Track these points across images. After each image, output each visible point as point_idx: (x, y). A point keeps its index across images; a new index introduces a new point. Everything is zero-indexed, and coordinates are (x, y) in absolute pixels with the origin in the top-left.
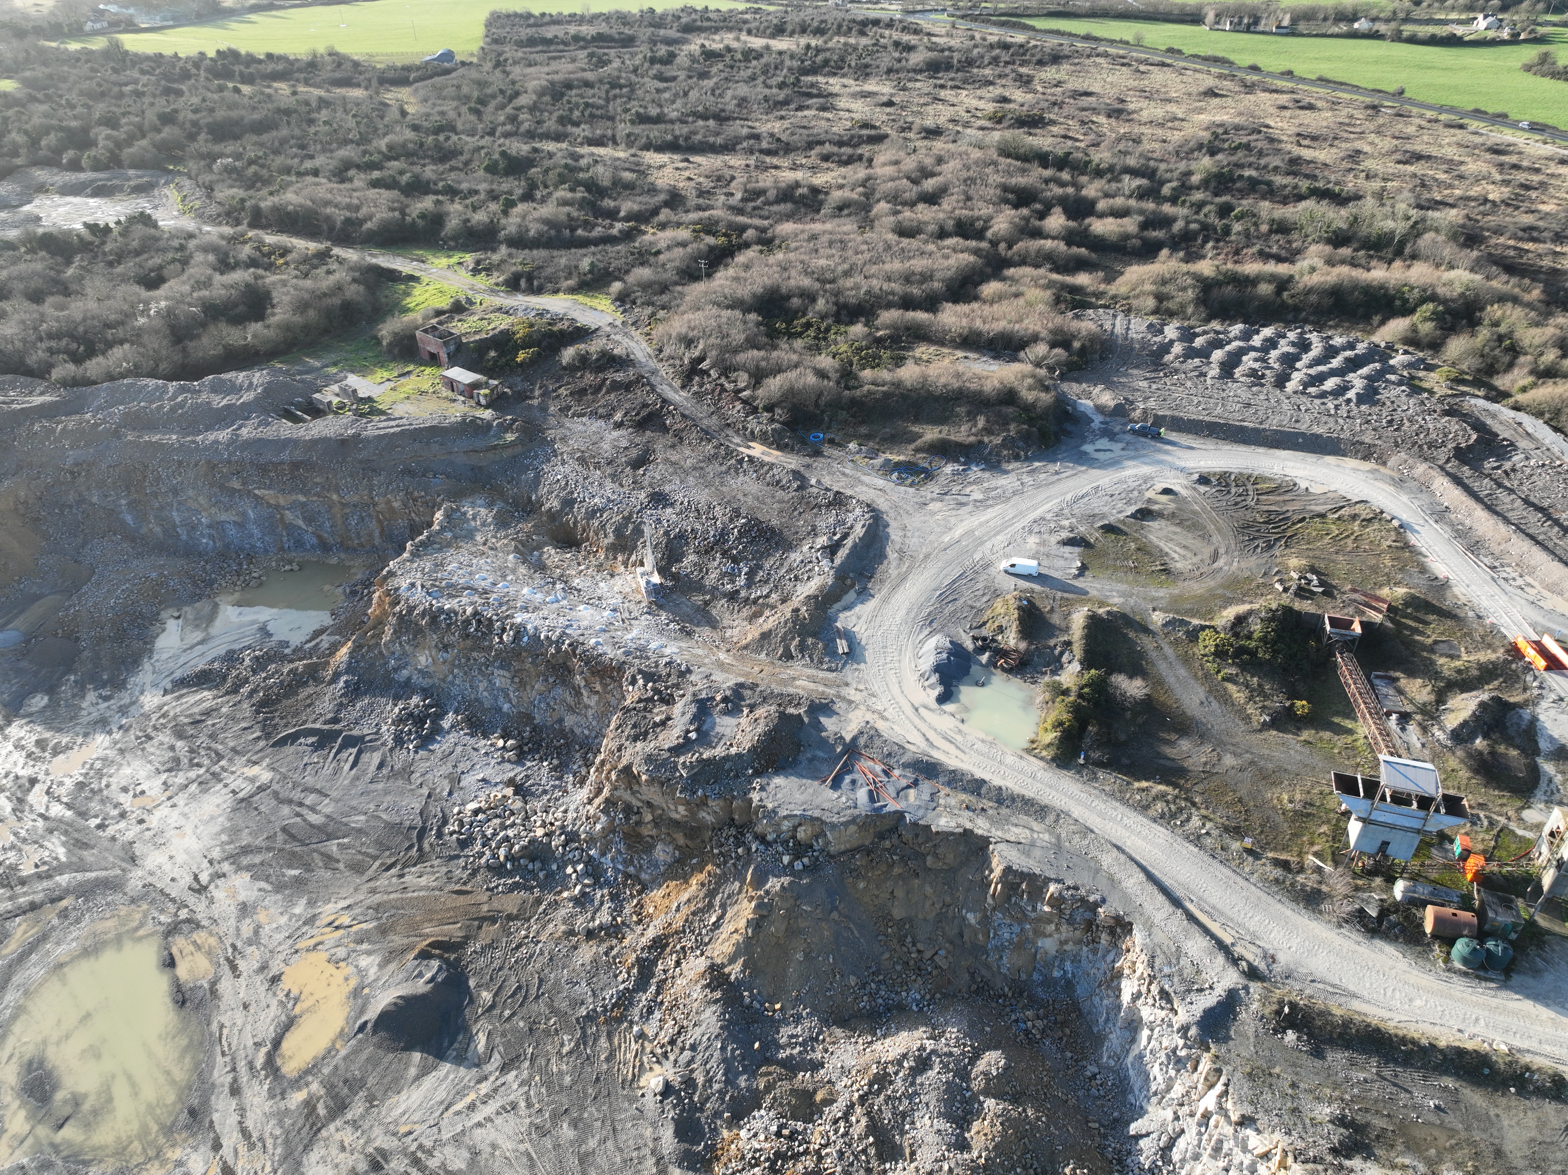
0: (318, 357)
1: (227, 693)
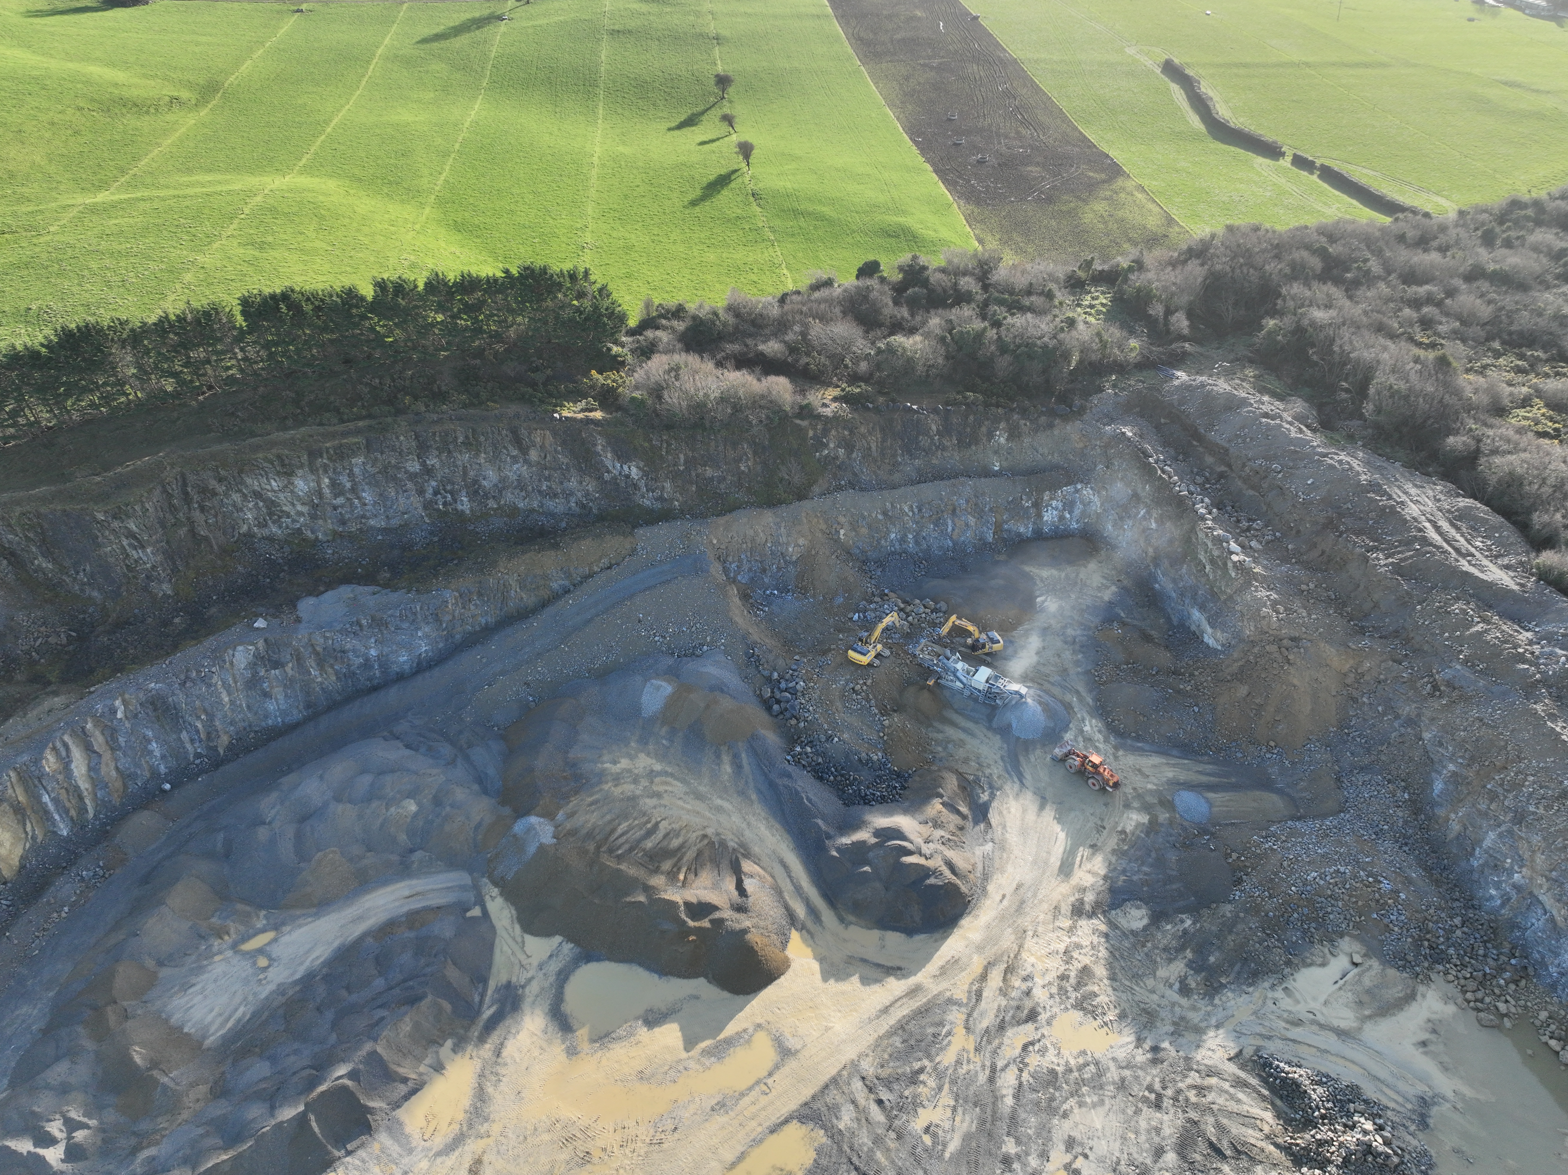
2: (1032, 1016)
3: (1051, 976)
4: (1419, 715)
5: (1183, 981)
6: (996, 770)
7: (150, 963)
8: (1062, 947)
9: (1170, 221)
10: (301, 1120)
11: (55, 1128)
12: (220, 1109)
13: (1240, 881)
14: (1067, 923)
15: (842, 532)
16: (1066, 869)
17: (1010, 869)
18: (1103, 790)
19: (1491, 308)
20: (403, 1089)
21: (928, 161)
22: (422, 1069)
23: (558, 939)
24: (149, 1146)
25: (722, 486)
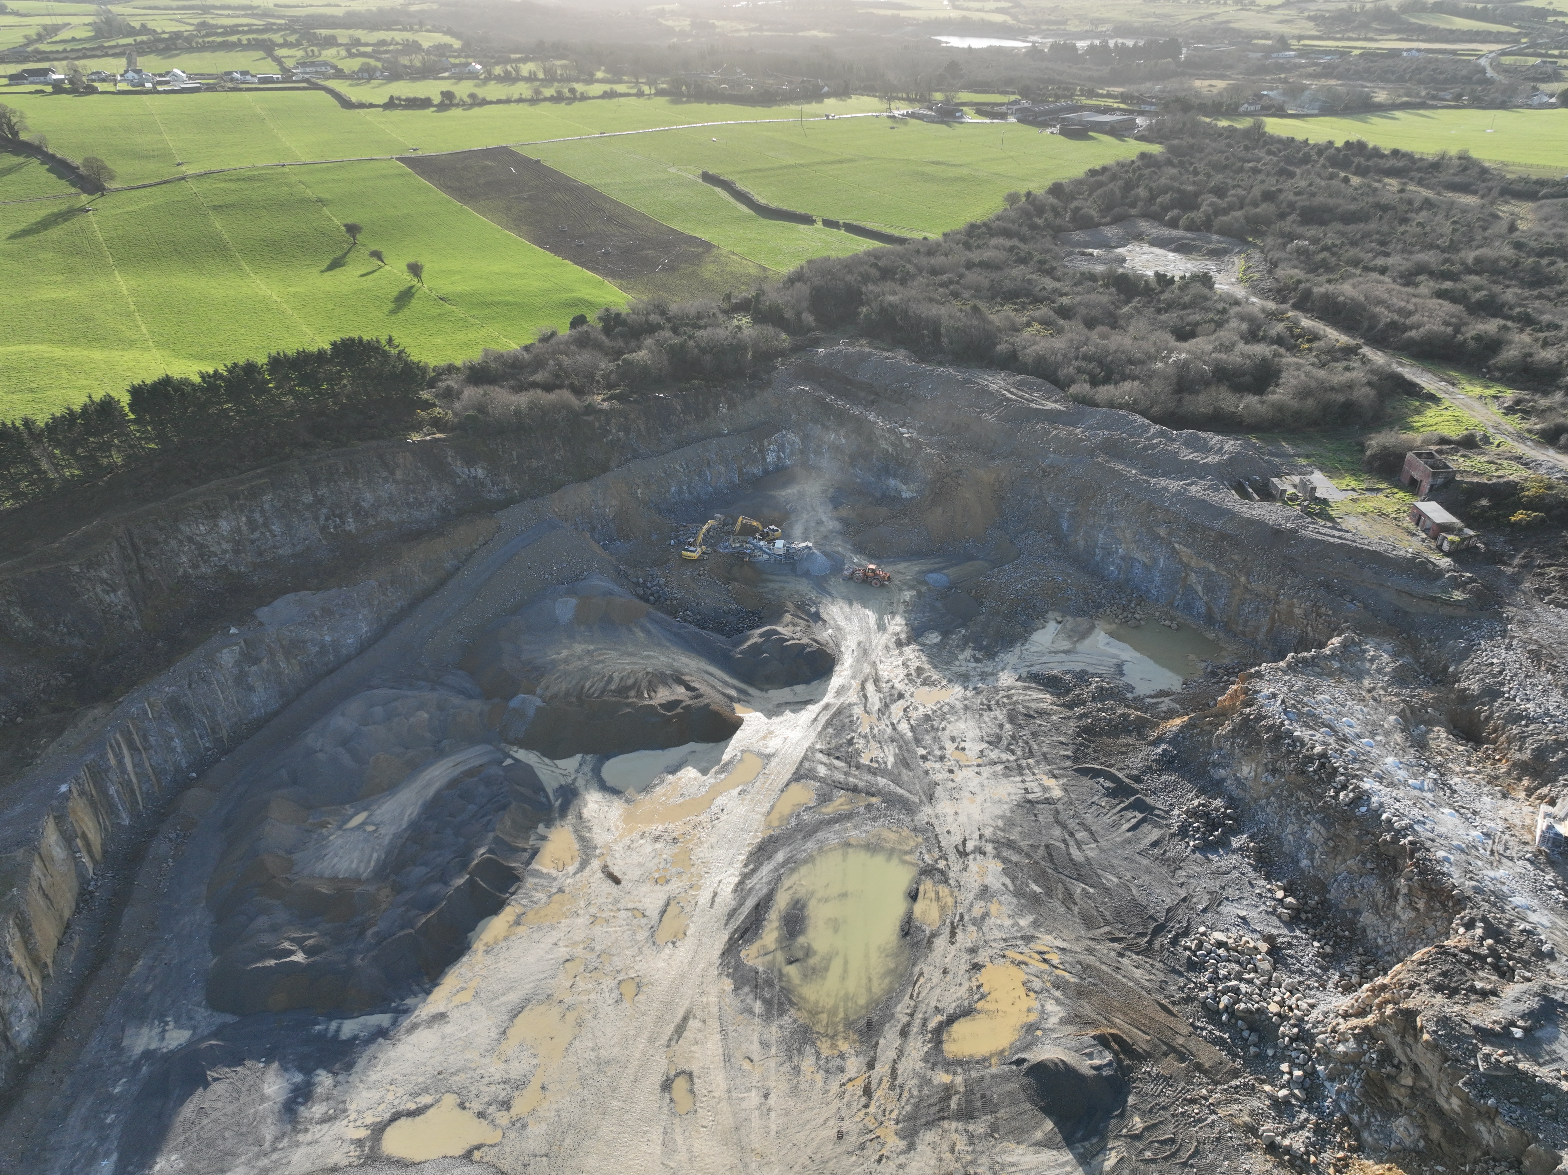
0: (1293, 444)
1: (1063, 705)
2: (901, 696)
3: (902, 676)
4: (1041, 491)
5: (974, 657)
6: (813, 595)
7: (282, 854)
8: (900, 663)
9: (765, 269)
10: (471, 882)
11: (287, 945)
12: (407, 896)
13: (982, 603)
14: (897, 652)
15: (639, 491)
16: (881, 627)
17: (849, 637)
18: (882, 585)
19: (987, 281)
20: (526, 855)
21: (564, 258)
22: (531, 843)
23: (579, 757)
24: (370, 927)
25: (546, 473)
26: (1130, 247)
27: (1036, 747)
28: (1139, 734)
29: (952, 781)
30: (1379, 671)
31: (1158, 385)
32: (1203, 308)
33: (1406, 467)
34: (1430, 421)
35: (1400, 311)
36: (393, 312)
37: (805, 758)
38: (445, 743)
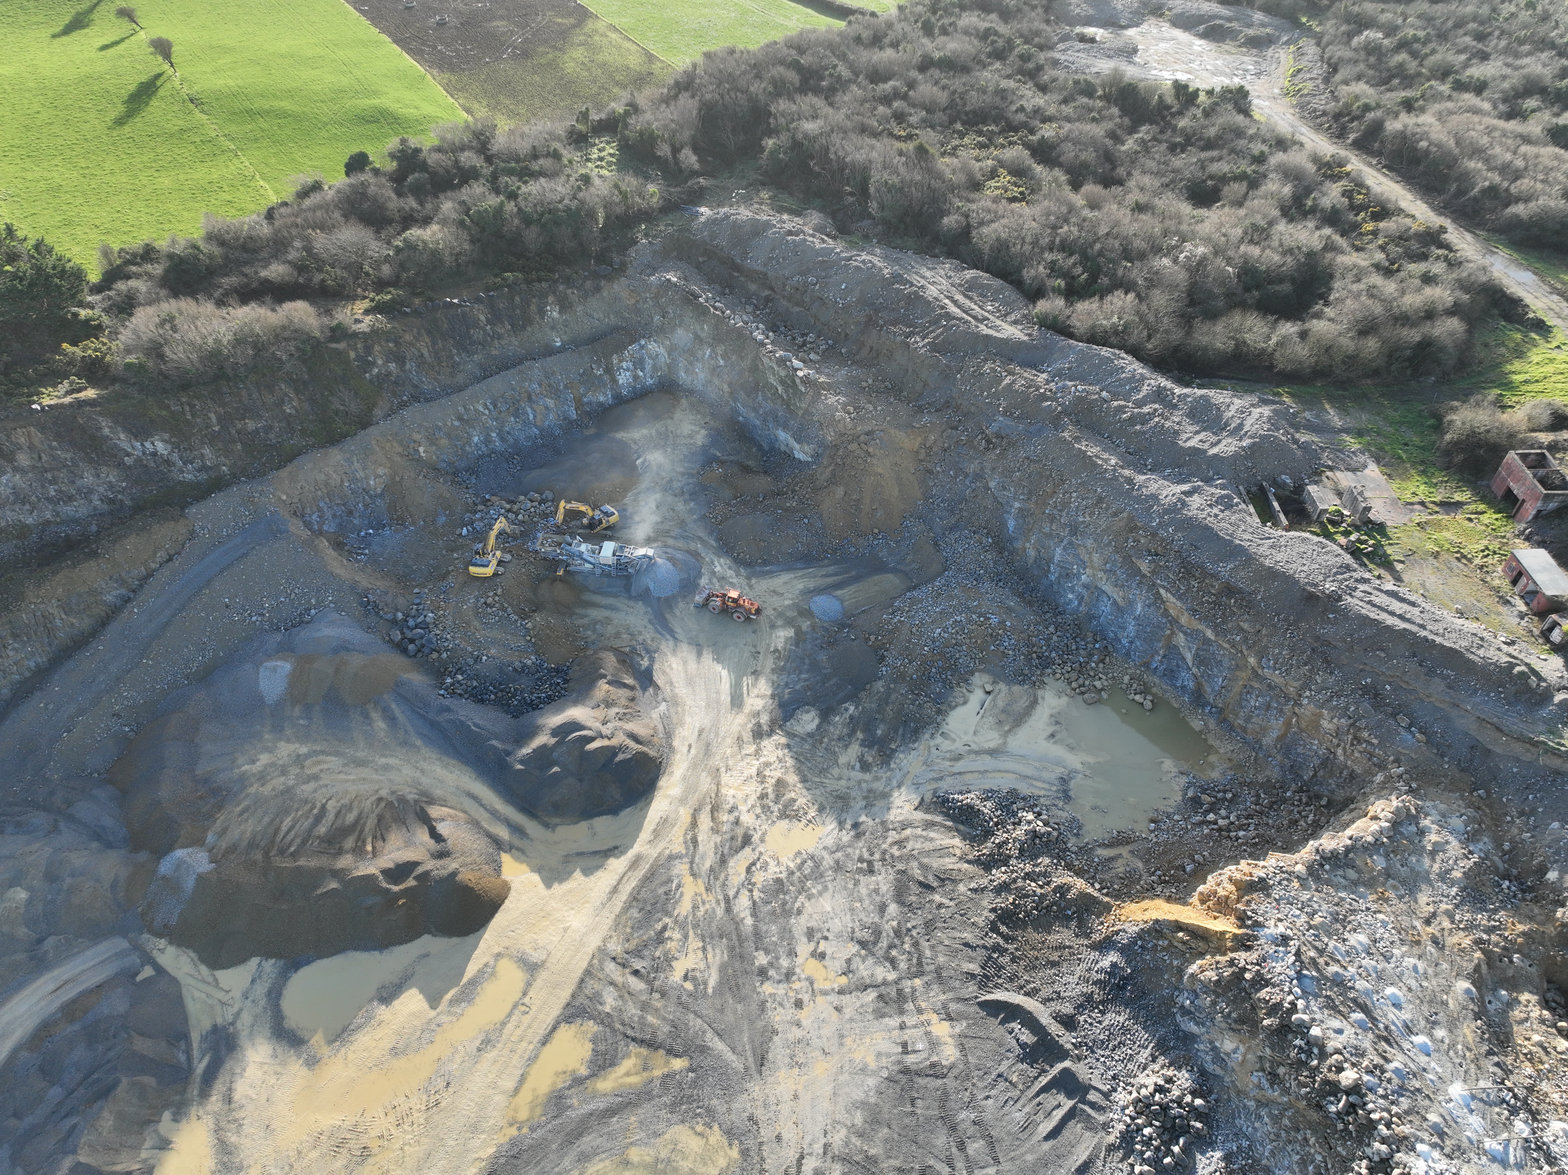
0: (1343, 410)
1: (977, 862)
2: (747, 840)
3: (752, 800)
4: (982, 469)
5: (861, 759)
6: (648, 635)
8: (754, 771)
9: (650, 58)
13: (882, 658)
14: (752, 749)
15: (421, 449)
16: (737, 701)
17: (688, 719)
18: (748, 619)
19: (946, 94)
21: (383, 31)
23: (255, 961)
25: (272, 436)
26: (1144, 27)
27: (928, 953)
28: (1081, 924)
29: (798, 1025)
30: (1443, 876)
31: (1160, 299)
32: (1233, 151)
33: (1502, 472)
34: (1536, 372)
35: (1504, 169)
36: (120, 122)
37: (588, 973)
38: (50, 941)
